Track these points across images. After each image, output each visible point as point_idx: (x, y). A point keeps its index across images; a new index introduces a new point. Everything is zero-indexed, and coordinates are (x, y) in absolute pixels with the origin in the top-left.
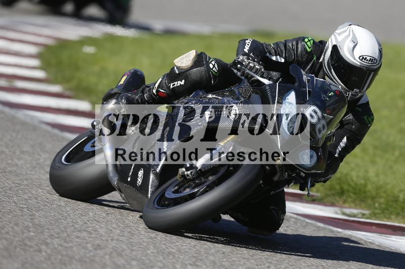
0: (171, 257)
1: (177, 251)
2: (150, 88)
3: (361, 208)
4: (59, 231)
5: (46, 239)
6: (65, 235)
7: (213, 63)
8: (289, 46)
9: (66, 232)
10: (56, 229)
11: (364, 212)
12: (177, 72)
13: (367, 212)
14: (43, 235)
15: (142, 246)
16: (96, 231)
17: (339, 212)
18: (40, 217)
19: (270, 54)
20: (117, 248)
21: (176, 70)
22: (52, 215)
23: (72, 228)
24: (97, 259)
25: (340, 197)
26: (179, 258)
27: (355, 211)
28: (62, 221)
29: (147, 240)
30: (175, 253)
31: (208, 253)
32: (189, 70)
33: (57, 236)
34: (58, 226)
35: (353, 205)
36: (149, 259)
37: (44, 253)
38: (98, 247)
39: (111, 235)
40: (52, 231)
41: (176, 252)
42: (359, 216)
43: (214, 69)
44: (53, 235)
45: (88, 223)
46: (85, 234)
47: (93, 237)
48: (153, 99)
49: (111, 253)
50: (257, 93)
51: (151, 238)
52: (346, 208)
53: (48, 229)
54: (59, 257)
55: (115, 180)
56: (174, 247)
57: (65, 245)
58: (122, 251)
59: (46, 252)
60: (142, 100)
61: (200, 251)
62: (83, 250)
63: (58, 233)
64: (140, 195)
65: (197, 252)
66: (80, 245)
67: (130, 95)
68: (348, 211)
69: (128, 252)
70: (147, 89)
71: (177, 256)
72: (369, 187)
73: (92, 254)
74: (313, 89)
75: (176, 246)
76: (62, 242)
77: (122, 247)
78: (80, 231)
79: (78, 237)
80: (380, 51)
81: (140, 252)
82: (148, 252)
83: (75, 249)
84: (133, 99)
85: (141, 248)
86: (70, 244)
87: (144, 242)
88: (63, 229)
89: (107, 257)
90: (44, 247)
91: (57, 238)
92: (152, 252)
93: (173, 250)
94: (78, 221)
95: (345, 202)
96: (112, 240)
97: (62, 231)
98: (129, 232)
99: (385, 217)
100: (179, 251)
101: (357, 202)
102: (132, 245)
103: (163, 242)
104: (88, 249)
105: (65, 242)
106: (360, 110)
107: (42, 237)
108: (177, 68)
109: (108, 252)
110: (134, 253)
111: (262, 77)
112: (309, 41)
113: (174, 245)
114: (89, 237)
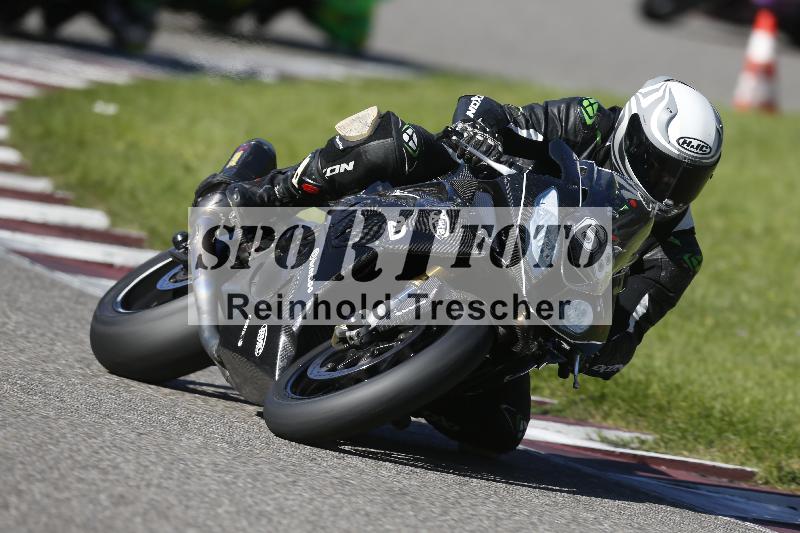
0: (264, 521)
1: (275, 509)
2: (286, 175)
3: (638, 429)
4: (44, 467)
5: (19, 483)
6: (56, 474)
7: (410, 131)
8: (552, 111)
9: (58, 469)
10: (37, 464)
11: (643, 437)
12: (341, 147)
13: (650, 438)
14: (13, 475)
15: (207, 499)
16: (116, 467)
17: (595, 436)
18: (6, 439)
19: (517, 124)
20: (157, 501)
21: (339, 142)
22: (31, 434)
23: (69, 462)
24: (119, 524)
25: (597, 409)
26: (280, 523)
27: (626, 436)
28: (51, 447)
29: (216, 488)
30: (272, 514)
31: (336, 515)
32: (364, 143)
33: (39, 477)
34: (42, 457)
35: (622, 424)
36: (220, 526)
37: (13, 512)
38: (120, 500)
39: (147, 477)
40: (29, 468)
41: (275, 512)
42: (633, 446)
43: (411, 144)
44: (33, 476)
45: (101, 451)
46: (94, 474)
47: (111, 481)
48: (292, 196)
49: (145, 513)
50: (485, 191)
51: (226, 483)
52: (608, 428)
53: (22, 463)
54: (44, 519)
55: (213, 345)
56: (270, 502)
57: (56, 495)
58: (168, 508)
59: (17, 508)
60: (269, 198)
61: (322, 511)
62: (91, 506)
63: (42, 472)
64: (259, 374)
65: (317, 512)
66: (84, 496)
67: (247, 186)
68: (612, 434)
69: (178, 510)
70: (281, 177)
71: (275, 519)
72: (655, 388)
73: (108, 513)
74: (591, 187)
75: (274, 499)
76: (51, 490)
77: (167, 501)
78: (84, 468)
79: (81, 480)
80: (719, 133)
81: (203, 511)
82: (220, 511)
83: (75, 503)
84: (254, 194)
85: (207, 502)
86: (66, 494)
87: (210, 490)
88: (51, 463)
89: (138, 520)
90: (13, 499)
91: (38, 480)
92: (227, 512)
93: (268, 509)
94: (82, 447)
95: (606, 416)
96: (148, 485)
97: (51, 468)
98: (182, 471)
99: (685, 447)
100: (281, 510)
101: (631, 418)
102: (186, 496)
103: (249, 492)
104: (100, 504)
105: (57, 488)
106: (677, 242)
107: (10, 478)
108: (342, 139)
109: (141, 511)
110: (191, 513)
111: (498, 161)
112: (591, 104)
113: (271, 496)
114: (104, 481)
